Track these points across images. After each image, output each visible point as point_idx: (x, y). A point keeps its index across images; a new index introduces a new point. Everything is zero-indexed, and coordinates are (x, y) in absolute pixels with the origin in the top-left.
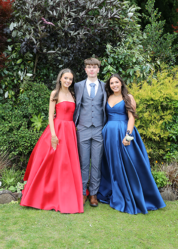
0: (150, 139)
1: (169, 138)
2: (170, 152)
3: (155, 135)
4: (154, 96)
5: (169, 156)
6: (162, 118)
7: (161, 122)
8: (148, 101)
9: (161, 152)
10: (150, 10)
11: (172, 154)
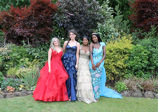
0: (118, 67)
1: (127, 67)
2: (127, 74)
3: (121, 65)
4: (120, 47)
5: (126, 76)
6: (123, 58)
7: (123, 59)
8: (117, 50)
9: (123, 74)
10: (116, 10)
11: (128, 75)
